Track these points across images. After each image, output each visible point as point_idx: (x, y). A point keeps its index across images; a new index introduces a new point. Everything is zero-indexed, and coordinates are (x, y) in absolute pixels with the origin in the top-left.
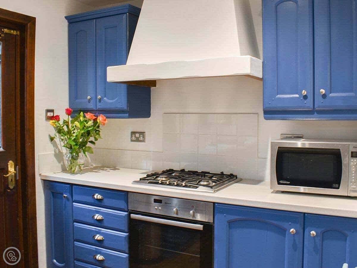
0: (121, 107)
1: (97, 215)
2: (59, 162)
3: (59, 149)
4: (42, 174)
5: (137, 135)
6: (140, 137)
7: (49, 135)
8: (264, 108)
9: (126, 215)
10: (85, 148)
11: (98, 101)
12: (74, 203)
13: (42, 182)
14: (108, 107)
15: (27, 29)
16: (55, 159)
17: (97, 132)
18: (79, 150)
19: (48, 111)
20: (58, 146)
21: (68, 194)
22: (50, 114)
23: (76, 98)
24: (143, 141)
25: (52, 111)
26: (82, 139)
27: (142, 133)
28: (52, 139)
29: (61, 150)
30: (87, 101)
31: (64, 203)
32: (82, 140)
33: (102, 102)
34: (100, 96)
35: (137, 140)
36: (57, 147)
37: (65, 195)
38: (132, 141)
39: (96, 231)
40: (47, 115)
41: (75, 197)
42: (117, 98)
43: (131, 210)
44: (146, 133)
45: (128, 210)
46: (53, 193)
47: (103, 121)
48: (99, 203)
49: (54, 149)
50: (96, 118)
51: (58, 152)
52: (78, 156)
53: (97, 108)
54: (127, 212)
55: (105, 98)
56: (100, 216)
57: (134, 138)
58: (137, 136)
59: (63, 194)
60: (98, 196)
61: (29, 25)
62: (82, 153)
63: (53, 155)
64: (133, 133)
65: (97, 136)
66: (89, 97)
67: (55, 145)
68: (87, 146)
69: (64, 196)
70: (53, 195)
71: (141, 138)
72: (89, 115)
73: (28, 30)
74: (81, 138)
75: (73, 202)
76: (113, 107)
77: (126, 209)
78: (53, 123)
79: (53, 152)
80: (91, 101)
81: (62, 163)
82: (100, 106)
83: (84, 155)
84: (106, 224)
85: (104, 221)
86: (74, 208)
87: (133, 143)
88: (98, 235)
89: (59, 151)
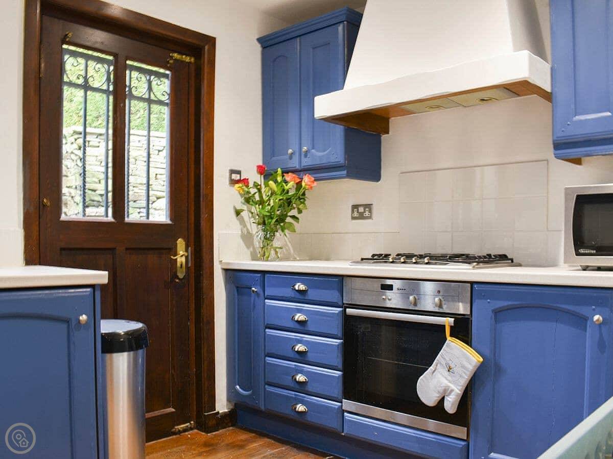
0: (337, 160)
1: (299, 315)
2: (248, 248)
3: (247, 229)
4: (223, 261)
5: (361, 209)
6: (365, 212)
7: (235, 208)
8: (555, 138)
9: (340, 312)
10: (284, 224)
11: (303, 154)
12: (266, 301)
13: (222, 272)
14: (317, 162)
15: (204, 54)
16: (241, 241)
17: (302, 200)
18: (276, 226)
19: (232, 172)
20: (247, 224)
21: (259, 287)
22: (236, 177)
23: (273, 155)
24: (370, 217)
25: (239, 172)
26: (280, 211)
27: (368, 206)
28: (238, 213)
29: (250, 230)
30: (287, 157)
31: (252, 301)
32: (280, 213)
33: (308, 156)
34: (306, 148)
35: (361, 217)
36: (245, 226)
37: (253, 289)
38: (353, 218)
39: (296, 339)
40: (231, 177)
41: (268, 292)
42: (330, 149)
43: (347, 304)
44: (374, 205)
45: (343, 304)
46: (237, 287)
47: (309, 183)
48: (301, 297)
49: (240, 228)
50: (300, 182)
51: (246, 232)
52: (274, 235)
53: (302, 165)
54: (342, 307)
55: (313, 151)
56: (302, 316)
57: (356, 214)
58: (360, 211)
59: (251, 288)
60: (300, 286)
61: (206, 47)
62: (280, 231)
63: (240, 237)
64: (355, 207)
65: (301, 206)
66: (290, 151)
67: (242, 222)
68: (287, 221)
69: (253, 291)
70: (237, 290)
71: (367, 214)
72: (290, 177)
73: (206, 56)
74: (278, 210)
75: (266, 299)
76: (324, 161)
77: (340, 303)
78: (239, 187)
79: (240, 232)
80: (294, 157)
81: (251, 249)
82: (306, 162)
83: (282, 234)
84: (311, 327)
85: (308, 322)
86: (266, 306)
87: (354, 221)
88: (300, 345)
89: (248, 232)
